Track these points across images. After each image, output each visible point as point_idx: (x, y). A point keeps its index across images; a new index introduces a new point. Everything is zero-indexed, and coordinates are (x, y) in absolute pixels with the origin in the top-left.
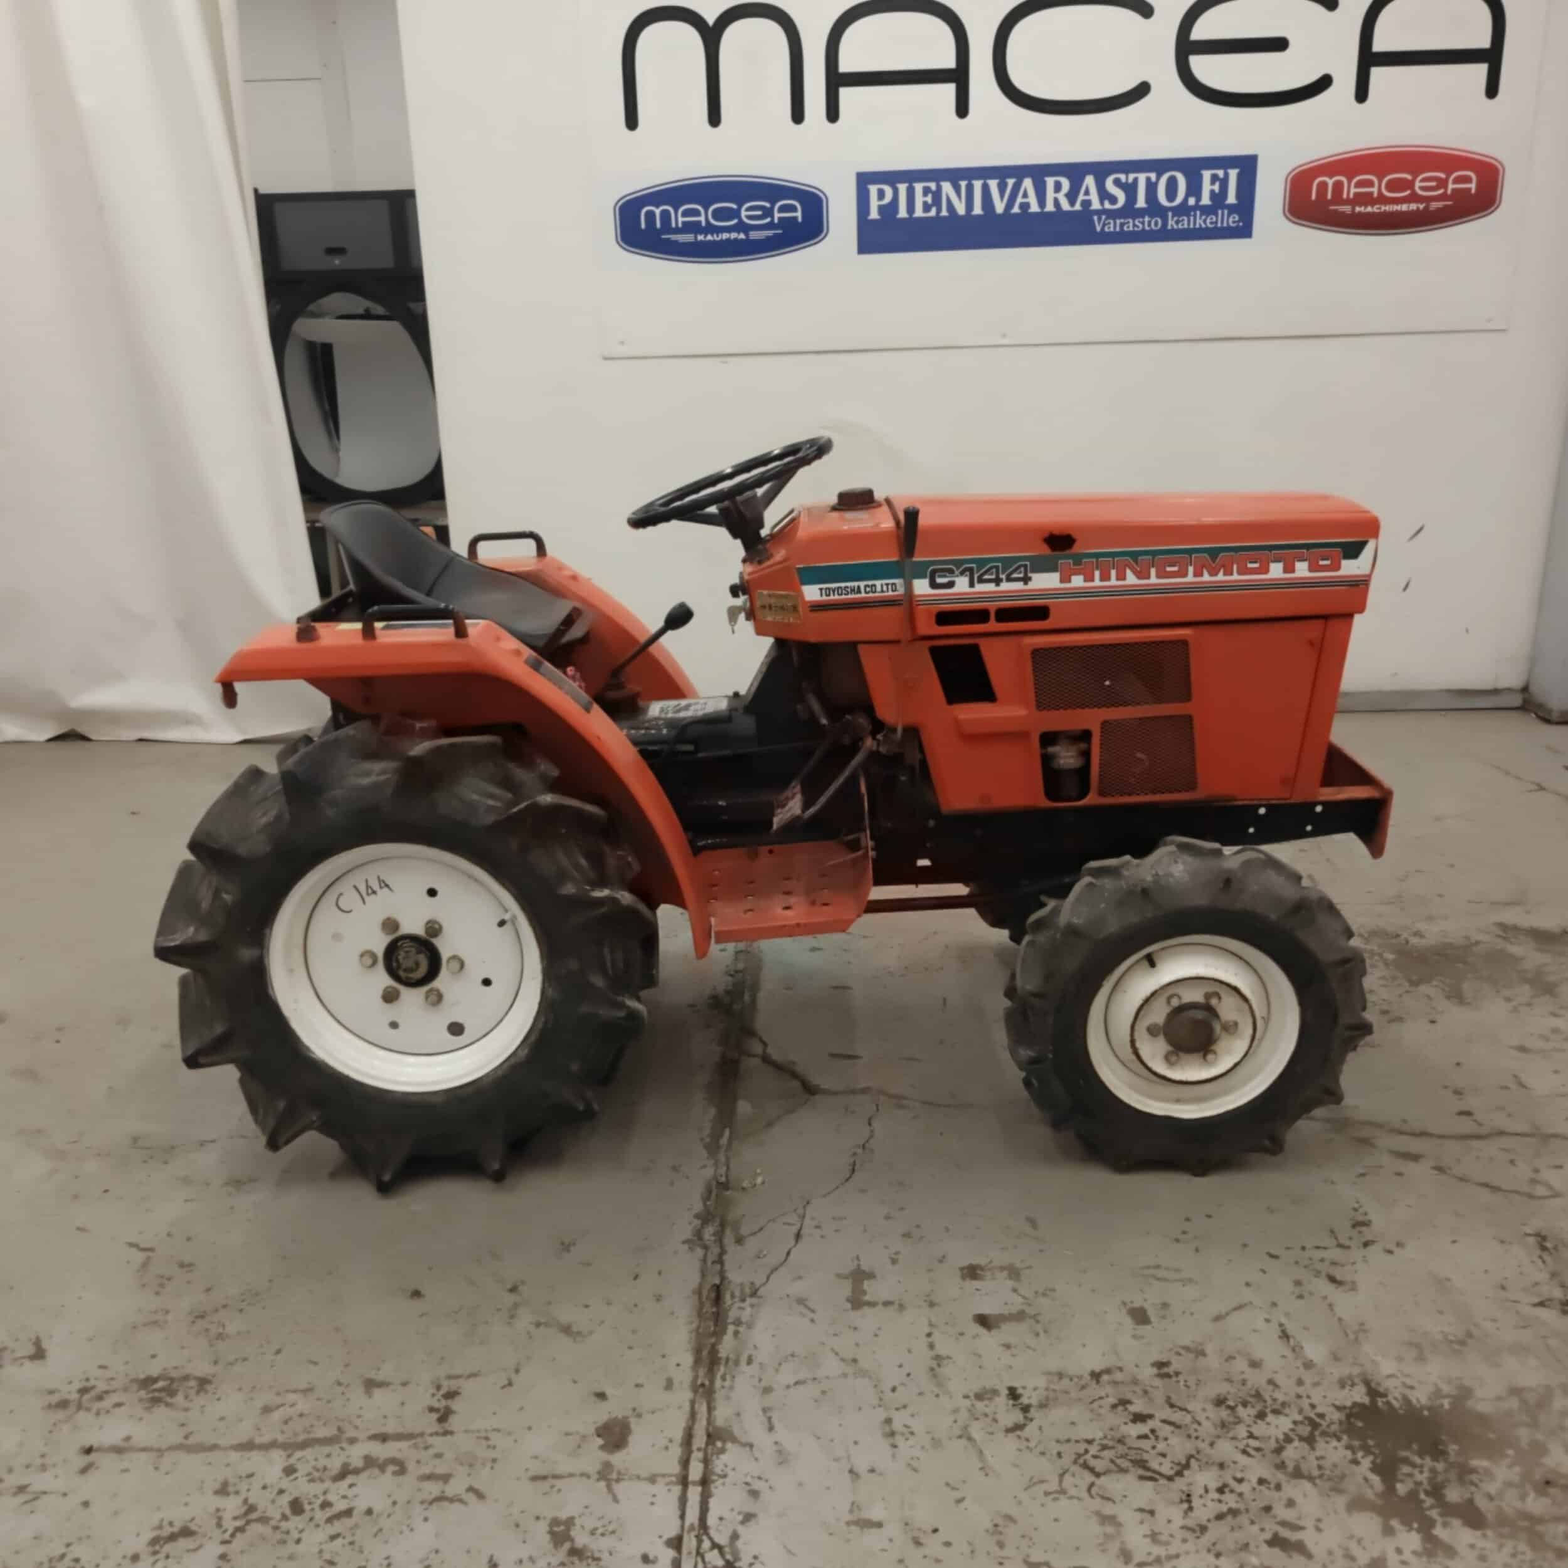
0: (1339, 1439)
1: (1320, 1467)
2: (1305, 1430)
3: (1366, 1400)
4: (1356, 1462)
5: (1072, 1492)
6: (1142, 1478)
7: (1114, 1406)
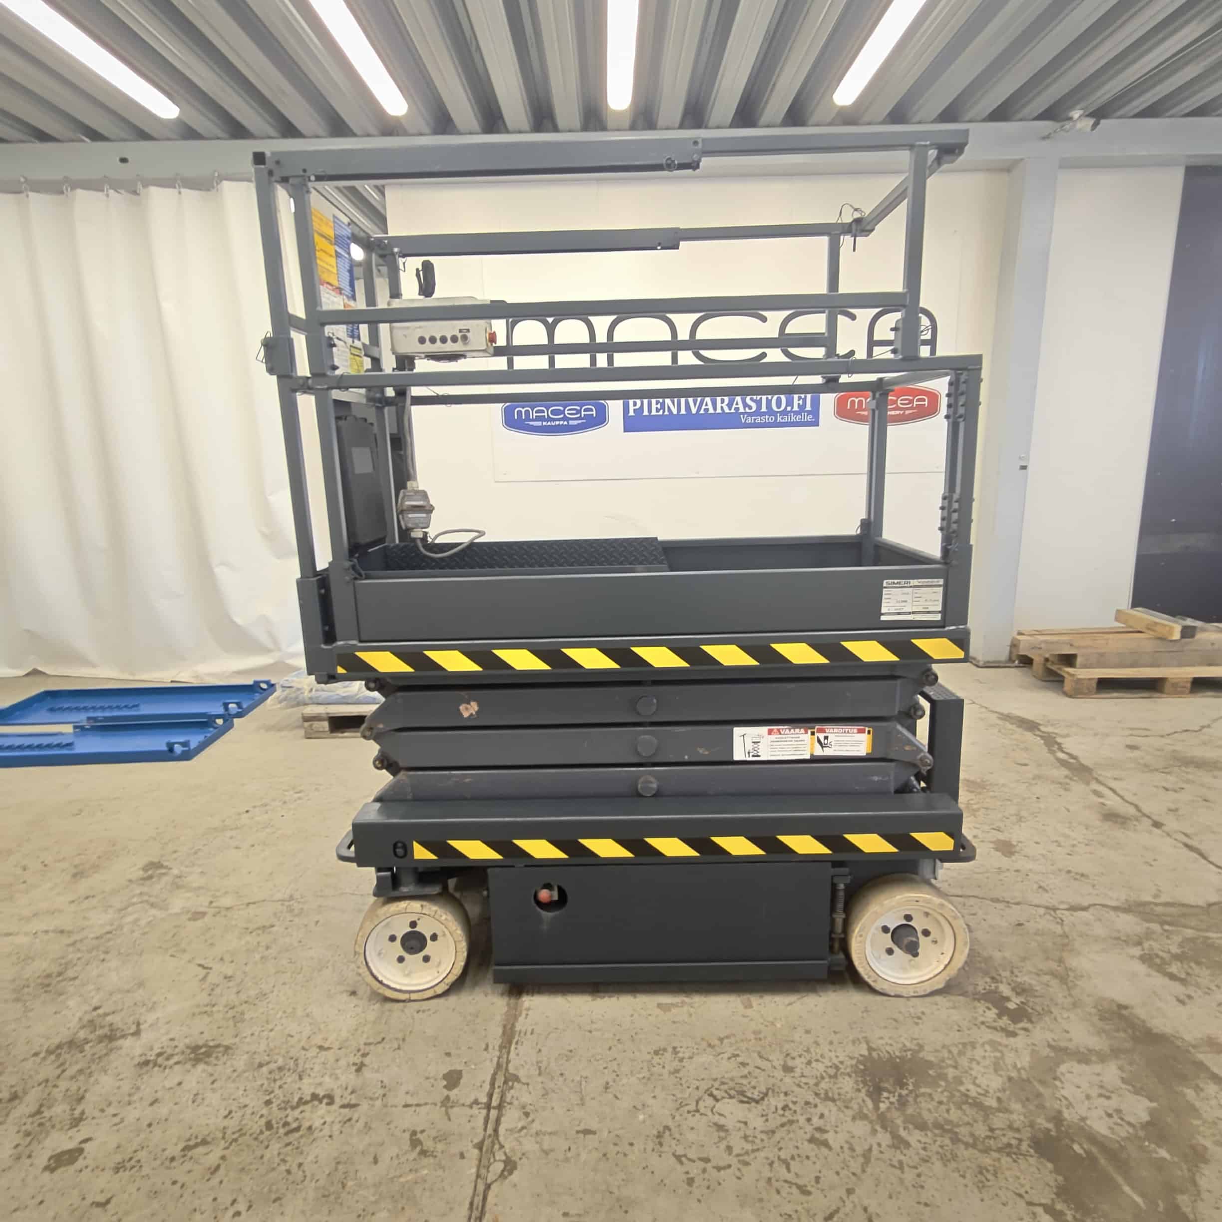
0: (850, 1076)
1: (839, 1094)
2: (832, 1072)
3: (866, 1053)
4: (859, 1090)
5: (702, 1110)
6: (742, 1102)
7: (729, 1058)
